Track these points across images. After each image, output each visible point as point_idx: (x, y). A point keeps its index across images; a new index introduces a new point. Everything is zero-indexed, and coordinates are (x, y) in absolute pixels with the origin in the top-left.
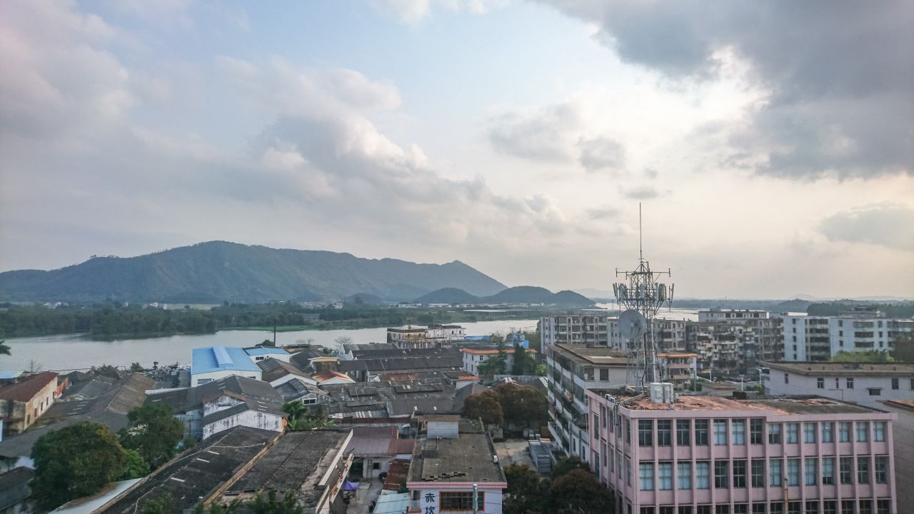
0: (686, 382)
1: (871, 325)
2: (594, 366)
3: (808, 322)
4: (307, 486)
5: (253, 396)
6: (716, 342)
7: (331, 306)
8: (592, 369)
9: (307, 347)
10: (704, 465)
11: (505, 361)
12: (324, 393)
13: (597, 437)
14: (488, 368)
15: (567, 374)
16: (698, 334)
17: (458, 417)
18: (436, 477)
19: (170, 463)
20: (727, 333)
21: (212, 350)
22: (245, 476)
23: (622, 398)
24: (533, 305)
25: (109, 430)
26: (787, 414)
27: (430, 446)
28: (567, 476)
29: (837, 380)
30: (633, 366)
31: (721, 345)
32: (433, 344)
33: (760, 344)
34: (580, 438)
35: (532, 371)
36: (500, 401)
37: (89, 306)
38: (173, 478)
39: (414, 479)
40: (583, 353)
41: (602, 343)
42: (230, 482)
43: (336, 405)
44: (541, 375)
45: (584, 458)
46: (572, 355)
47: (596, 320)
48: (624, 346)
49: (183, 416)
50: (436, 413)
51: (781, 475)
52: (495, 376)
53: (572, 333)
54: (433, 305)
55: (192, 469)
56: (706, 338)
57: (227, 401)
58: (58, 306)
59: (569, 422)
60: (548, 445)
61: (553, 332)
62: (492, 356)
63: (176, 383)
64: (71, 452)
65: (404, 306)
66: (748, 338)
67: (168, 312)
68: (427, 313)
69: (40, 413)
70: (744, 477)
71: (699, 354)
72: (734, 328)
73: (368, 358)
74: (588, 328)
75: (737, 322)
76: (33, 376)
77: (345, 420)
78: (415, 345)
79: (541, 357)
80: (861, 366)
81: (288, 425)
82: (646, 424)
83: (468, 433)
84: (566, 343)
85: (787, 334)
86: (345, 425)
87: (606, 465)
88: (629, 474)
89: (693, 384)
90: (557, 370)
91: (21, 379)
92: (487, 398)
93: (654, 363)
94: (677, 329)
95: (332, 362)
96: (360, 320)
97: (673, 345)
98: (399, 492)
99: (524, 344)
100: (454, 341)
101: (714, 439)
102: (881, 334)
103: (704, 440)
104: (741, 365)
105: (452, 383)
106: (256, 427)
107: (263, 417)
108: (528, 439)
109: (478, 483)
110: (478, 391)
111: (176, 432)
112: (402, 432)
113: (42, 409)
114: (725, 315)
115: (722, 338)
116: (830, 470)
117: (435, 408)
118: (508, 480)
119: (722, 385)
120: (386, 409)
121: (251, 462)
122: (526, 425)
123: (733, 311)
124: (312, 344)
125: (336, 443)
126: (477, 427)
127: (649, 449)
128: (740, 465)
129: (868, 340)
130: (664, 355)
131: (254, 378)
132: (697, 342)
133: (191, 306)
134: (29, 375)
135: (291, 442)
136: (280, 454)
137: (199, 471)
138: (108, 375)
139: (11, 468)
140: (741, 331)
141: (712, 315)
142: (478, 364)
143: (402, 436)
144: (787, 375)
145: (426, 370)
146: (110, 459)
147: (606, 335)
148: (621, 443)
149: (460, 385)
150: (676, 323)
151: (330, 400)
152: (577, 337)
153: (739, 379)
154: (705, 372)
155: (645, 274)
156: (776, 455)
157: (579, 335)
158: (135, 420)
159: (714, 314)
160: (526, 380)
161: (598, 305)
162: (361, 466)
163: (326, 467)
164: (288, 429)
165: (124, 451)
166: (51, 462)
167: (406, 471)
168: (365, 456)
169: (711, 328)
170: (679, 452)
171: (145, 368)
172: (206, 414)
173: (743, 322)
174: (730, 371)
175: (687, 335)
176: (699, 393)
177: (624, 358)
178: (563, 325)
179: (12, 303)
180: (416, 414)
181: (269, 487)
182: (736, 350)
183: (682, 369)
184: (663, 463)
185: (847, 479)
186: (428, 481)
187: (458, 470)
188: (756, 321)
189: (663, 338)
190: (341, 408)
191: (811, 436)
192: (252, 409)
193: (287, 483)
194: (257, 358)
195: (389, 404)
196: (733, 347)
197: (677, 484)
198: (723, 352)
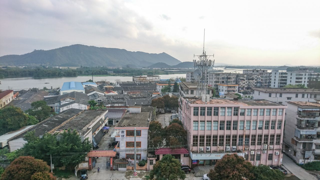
1: (302, 75)
3: (280, 74)
4: (85, 129)
6: (247, 81)
7: (118, 68)
8: (188, 90)
9: (104, 82)
11: (171, 88)
14: (165, 90)
16: (240, 78)
18: (126, 125)
19: (46, 120)
20: (251, 78)
21: (70, 83)
23: (192, 100)
24: (190, 68)
27: (128, 115)
29: (276, 94)
32: (148, 82)
33: (264, 82)
36: (163, 101)
37: (35, 67)
40: (188, 85)
43: (108, 102)
48: (213, 82)
49: (54, 105)
51: (243, 126)
52: (166, 93)
54: (154, 69)
55: (52, 122)
56: (243, 79)
57: (68, 100)
58: (24, 67)
61: (190, 78)
62: (166, 86)
64: (7, 116)
65: (144, 69)
66: (258, 80)
68: (151, 71)
69: (6, 103)
70: (230, 127)
71: (240, 85)
72: (254, 76)
73: (125, 86)
75: (256, 74)
78: (142, 82)
80: (286, 89)
85: (273, 78)
92: (159, 100)
94: (233, 76)
95: (111, 87)
96: (127, 73)
97: (231, 82)
100: (156, 81)
102: (305, 78)
105: (151, 95)
107: (80, 105)
113: (7, 102)
114: (252, 71)
115: (249, 79)
116: (262, 125)
122: (173, 109)
123: (255, 70)
124: (106, 81)
125: (100, 114)
127: (197, 117)
128: (229, 123)
129: (300, 80)
130: (227, 85)
131: (82, 92)
132: (240, 81)
133: (70, 68)
135: (85, 114)
137: (54, 123)
140: (256, 77)
141: (248, 71)
142: (161, 89)
144: (259, 92)
145: (143, 91)
146: (21, 119)
147: (208, 79)
148: (189, 114)
149: (153, 96)
150: (233, 74)
151: (107, 100)
154: (242, 91)
160: (177, 94)
162: (112, 122)
163: (94, 122)
168: (113, 118)
169: (246, 76)
173: (258, 74)
174: (251, 91)
175: (237, 78)
180: (135, 105)
181: (72, 128)
182: (254, 84)
183: (233, 90)
184: (201, 121)
185: (267, 128)
186: (122, 127)
187: (134, 123)
188: (262, 73)
189: (228, 79)
190: (110, 103)
191: (256, 113)
192: (77, 103)
193: (78, 127)
194: (86, 86)
195: (127, 102)
196: (253, 82)
197: (206, 128)
198: (249, 84)
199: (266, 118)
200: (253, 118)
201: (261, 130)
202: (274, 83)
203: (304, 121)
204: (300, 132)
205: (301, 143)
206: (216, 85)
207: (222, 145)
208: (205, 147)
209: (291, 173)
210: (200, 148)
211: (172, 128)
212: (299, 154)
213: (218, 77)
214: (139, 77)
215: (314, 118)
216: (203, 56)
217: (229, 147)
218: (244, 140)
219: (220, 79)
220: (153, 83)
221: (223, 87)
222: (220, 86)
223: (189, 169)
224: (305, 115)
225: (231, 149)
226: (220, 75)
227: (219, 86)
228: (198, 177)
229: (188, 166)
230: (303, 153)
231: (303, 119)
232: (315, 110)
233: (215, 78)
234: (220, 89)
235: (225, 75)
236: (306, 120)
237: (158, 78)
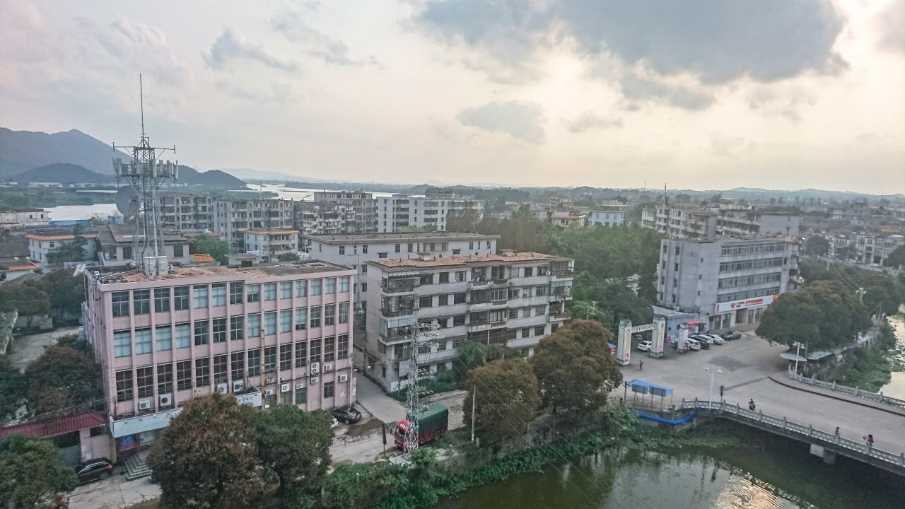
1: (436, 204)
2: (115, 244)
3: (395, 202)
6: (321, 220)
8: (115, 247)
11: (84, 247)
14: (61, 255)
16: (304, 213)
20: (331, 212)
29: (355, 247)
31: (325, 222)
33: (363, 221)
47: (209, 200)
48: (229, 225)
51: (259, 327)
53: (181, 214)
56: (312, 217)
62: (66, 242)
66: (349, 216)
70: (224, 334)
71: (305, 230)
72: (338, 208)
74: (200, 209)
85: (380, 212)
94: (285, 208)
97: (280, 223)
100: (31, 227)
102: (443, 211)
115: (326, 216)
116: (304, 319)
123: (344, 192)
127: (125, 319)
128: (220, 324)
129: (433, 216)
132: (304, 220)
140: (343, 210)
141: (325, 196)
142: (46, 252)
144: (321, 246)
149: (12, 276)
150: (283, 203)
157: (190, 217)
159: (327, 195)
169: (317, 207)
173: (348, 202)
175: (295, 214)
178: (171, 205)
182: (338, 226)
183: (283, 245)
184: (140, 330)
185: (316, 324)
188: (360, 201)
189: (270, 216)
191: (287, 293)
196: (336, 224)
197: (156, 346)
198: (327, 229)
199: (312, 301)
200: (282, 305)
201: (302, 332)
202: (383, 223)
203: (395, 299)
204: (386, 322)
205: (391, 346)
206: (238, 232)
207: (205, 385)
208: (156, 396)
209: (371, 415)
210: (141, 403)
211: (47, 363)
212: (390, 371)
213: (241, 210)
215: (412, 290)
216: (141, 149)
217: (224, 385)
218: (263, 362)
219: (248, 216)
220: (16, 234)
221: (258, 236)
222: (250, 236)
223: (107, 465)
224: (394, 287)
225: (230, 389)
226: (248, 205)
227: (245, 236)
228: (135, 479)
229: (104, 459)
230: (395, 367)
231: (390, 295)
232: (412, 274)
233: (234, 214)
234: (248, 245)
235: (261, 204)
236: (396, 297)
237: (39, 217)
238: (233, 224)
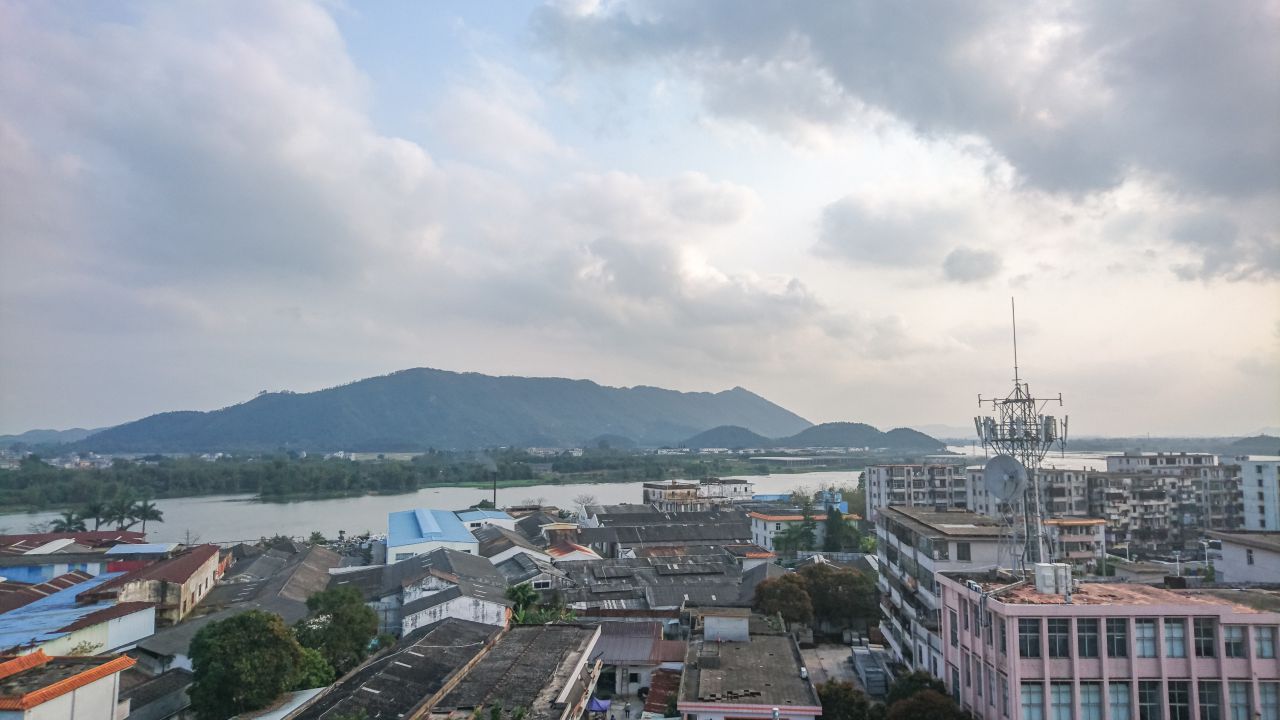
0: (1089, 563)
2: (947, 538)
4: (541, 703)
5: (468, 577)
6: (1135, 502)
7: (566, 452)
8: (946, 543)
9: (536, 509)
10: (1122, 688)
11: (812, 531)
12: (560, 573)
13: (954, 642)
14: (788, 540)
15: (907, 551)
16: (1106, 491)
17: (747, 612)
18: (719, 695)
19: (362, 667)
20: (1151, 489)
21: (414, 514)
22: (458, 687)
23: (992, 586)
24: (852, 449)
25: (283, 624)
26: (1254, 611)
27: (708, 651)
28: (911, 699)
30: (1008, 539)
31: (1142, 506)
32: (708, 505)
33: (1205, 504)
34: (929, 644)
35: (853, 548)
36: (807, 590)
37: (258, 457)
38: (366, 689)
39: (687, 698)
40: (930, 521)
41: (959, 505)
42: (439, 696)
43: (576, 590)
44: (868, 552)
45: (936, 673)
46: (914, 523)
47: (950, 470)
48: (992, 508)
49: (377, 604)
50: (716, 605)
51: (1249, 707)
52: (799, 553)
53: (913, 490)
54: (705, 451)
55: (390, 676)
56: (1119, 497)
57: (434, 584)
58: (219, 458)
59: (912, 621)
60: (881, 655)
61: (884, 490)
62: (794, 524)
63: (367, 558)
64: (237, 650)
65: (665, 452)
66: (1185, 496)
67: (356, 463)
68: (698, 462)
69: (198, 599)
70: (1186, 708)
71: (1110, 519)
72: (1164, 481)
73: (618, 525)
74: (937, 483)
75: (1168, 471)
76: (189, 550)
77: (589, 612)
78: (683, 507)
79: (867, 526)
81: (514, 618)
82: (1029, 625)
83: (762, 634)
84: (904, 505)
85: (1249, 489)
86: (589, 619)
87: (969, 684)
88: (1005, 698)
89: (1100, 565)
90: (892, 546)
91: (176, 554)
92: (788, 584)
93: (1040, 534)
94: (1074, 483)
95: (571, 530)
96: (606, 472)
97: (1067, 507)
98: (667, 716)
99: (841, 506)
100: (738, 503)
101: (1136, 648)
103: (1120, 649)
104: (1175, 536)
105: (737, 562)
106: (472, 620)
107: (481, 606)
108: (850, 644)
109: (781, 707)
110: (775, 574)
111: (369, 625)
112: (668, 630)
113: (200, 594)
114: (1148, 461)
115: (1144, 496)
117: (714, 598)
118: (824, 704)
119: (1147, 567)
120: (644, 597)
121: (466, 668)
123: (1160, 455)
124: (544, 505)
125: (578, 644)
126: (775, 627)
127: (1035, 662)
128: (1180, 689)
130: (1055, 522)
131: (469, 551)
132: (1105, 502)
133: (387, 456)
134: (184, 548)
135: (519, 641)
136: (505, 658)
137: (398, 679)
138: (281, 549)
139: (166, 669)
140: (1173, 485)
141: (1128, 462)
142: (773, 536)
143: (668, 636)
144: (1250, 552)
145: (699, 543)
146: (285, 661)
147: (965, 493)
148: (992, 653)
149: (749, 565)
150: (1072, 474)
151: (569, 583)
152: (921, 496)
153: (1172, 557)
154: (1119, 547)
155: (1023, 401)
156: (1240, 676)
157: (924, 494)
158: (316, 608)
159: (1132, 461)
160: (845, 559)
161: (950, 448)
162: (612, 677)
163: (566, 677)
164: (514, 623)
165: (302, 650)
166: (213, 663)
167: (676, 687)
168: (618, 663)
169: (1128, 481)
170: (1083, 667)
171: (328, 539)
172: (407, 601)
173: (1177, 472)
174: (1158, 546)
175: (1090, 492)
176: (1111, 578)
177: (994, 527)
178: (900, 478)
179: (164, 455)
180: (687, 606)
181: (490, 703)
182: (1166, 514)
183: (1082, 543)
184: (1057, 683)
186: (708, 701)
187: (750, 687)
188: (1197, 470)
189: (1052, 495)
190: (584, 594)
192: (466, 595)
193: (514, 698)
194: (473, 525)
195: (649, 591)
196: (1162, 509)
198: (1146, 517)
202: (1258, 510)
214: (670, 487)
216: (1016, 401)
220: (726, 510)
237: (743, 490)
238: (999, 506)
